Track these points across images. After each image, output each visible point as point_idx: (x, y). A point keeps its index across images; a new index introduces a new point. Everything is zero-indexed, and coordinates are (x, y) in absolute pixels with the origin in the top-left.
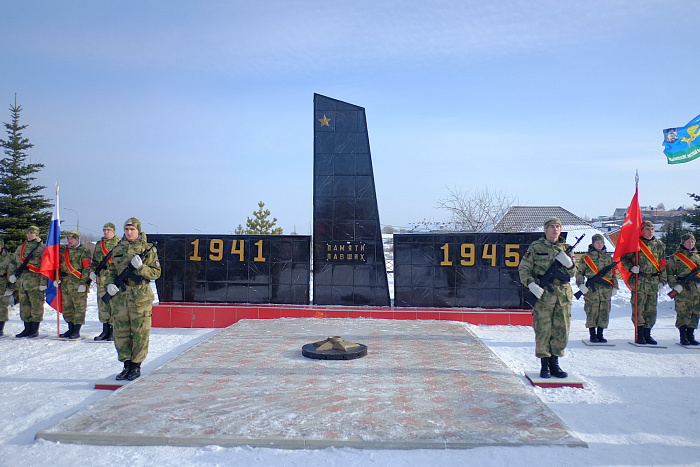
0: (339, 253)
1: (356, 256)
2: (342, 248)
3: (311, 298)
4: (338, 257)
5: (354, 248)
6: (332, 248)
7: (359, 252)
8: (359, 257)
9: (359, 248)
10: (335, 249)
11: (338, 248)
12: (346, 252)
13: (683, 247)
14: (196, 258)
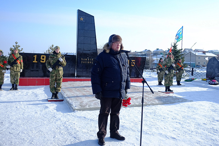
0: (85, 61)
1: (90, 62)
2: (86, 60)
3: (76, 75)
4: (85, 62)
5: (90, 60)
6: (83, 59)
7: (91, 61)
8: (91, 62)
9: (91, 60)
10: (84, 60)
11: (85, 59)
12: (87, 61)
13: (179, 62)
14: (35, 61)
